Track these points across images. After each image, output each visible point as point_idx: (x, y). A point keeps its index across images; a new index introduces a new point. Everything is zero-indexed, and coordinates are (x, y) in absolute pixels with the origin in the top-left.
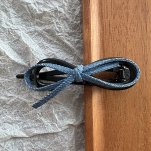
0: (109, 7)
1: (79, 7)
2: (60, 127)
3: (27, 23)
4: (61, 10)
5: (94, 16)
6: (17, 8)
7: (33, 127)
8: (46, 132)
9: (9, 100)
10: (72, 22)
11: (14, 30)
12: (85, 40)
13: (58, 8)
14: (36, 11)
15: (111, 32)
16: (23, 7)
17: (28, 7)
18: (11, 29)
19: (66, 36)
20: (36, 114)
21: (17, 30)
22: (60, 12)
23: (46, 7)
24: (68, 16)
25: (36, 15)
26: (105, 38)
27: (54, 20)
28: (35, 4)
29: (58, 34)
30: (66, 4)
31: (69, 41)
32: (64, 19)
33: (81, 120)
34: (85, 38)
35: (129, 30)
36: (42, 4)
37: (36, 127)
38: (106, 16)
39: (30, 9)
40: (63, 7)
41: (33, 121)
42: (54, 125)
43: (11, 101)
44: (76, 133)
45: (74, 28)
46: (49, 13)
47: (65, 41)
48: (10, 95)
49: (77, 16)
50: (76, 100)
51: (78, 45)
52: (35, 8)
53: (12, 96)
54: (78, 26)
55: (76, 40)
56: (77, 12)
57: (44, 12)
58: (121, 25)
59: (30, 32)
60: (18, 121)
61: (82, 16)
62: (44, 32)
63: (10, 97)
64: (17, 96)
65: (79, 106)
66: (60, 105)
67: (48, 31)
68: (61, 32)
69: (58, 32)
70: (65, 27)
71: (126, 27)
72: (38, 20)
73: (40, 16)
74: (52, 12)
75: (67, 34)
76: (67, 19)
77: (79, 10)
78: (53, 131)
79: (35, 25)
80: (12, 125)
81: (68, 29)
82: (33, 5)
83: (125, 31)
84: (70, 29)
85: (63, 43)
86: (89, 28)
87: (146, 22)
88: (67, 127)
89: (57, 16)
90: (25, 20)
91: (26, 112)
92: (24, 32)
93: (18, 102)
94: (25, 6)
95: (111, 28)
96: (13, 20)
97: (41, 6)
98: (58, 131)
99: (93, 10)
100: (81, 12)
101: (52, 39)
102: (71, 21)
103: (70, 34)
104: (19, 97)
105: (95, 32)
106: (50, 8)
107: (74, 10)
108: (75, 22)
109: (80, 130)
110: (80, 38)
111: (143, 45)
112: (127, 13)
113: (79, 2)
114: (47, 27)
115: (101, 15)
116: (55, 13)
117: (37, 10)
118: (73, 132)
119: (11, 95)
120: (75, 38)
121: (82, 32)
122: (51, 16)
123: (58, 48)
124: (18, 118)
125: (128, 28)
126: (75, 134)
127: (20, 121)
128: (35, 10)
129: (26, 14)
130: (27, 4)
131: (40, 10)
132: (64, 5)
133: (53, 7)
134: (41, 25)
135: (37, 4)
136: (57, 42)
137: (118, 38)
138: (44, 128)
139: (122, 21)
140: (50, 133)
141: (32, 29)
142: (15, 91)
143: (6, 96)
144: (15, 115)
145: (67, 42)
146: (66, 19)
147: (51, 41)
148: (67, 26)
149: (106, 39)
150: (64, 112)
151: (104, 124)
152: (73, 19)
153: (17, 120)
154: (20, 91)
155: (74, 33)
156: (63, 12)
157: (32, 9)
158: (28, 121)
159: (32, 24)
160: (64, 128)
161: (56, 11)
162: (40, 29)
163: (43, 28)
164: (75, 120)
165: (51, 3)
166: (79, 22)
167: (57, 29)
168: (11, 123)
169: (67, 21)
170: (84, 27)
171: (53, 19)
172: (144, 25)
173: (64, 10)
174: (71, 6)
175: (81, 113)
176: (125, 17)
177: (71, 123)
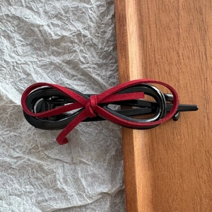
0: (153, 26)
1: (110, 28)
2: (90, 198)
3: (39, 52)
4: (86, 33)
5: (132, 39)
6: (24, 32)
7: (51, 199)
8: (70, 206)
9: (16, 163)
10: (101, 49)
11: (21, 64)
12: (122, 73)
13: (81, 30)
14: (51, 36)
15: (158, 61)
16: (33, 31)
17: (40, 31)
18: (17, 63)
19: (94, 68)
21: (24, 64)
22: (85, 36)
23: (65, 30)
24: (95, 41)
25: (50, 42)
26: (148, 70)
27: (76, 48)
28: (49, 26)
29: (82, 67)
30: (92, 24)
31: (98, 75)
32: (91, 45)
33: (119, 186)
34: (121, 70)
35: (181, 57)
36: (59, 26)
37: (55, 199)
38: (149, 39)
39: (43, 33)
40: (88, 28)
41: (51, 190)
42: (80, 194)
43: (19, 163)
44: (113, 205)
45: (105, 57)
46: (70, 38)
47: (93, 75)
48: (17, 155)
49: (108, 41)
50: (111, 158)
51: (111, 80)
52: (50, 31)
53: (19, 157)
54: (110, 54)
55: (109, 73)
56: (108, 35)
57: (63, 37)
58: (171, 50)
60: (29, 192)
61: (115, 40)
62: (64, 64)
63: (17, 158)
64: (27, 157)
65: (115, 166)
66: (88, 166)
67: (68, 63)
68: (87, 63)
69: (83, 63)
70: (93, 56)
71: (178, 53)
72: (54, 48)
73: (56, 43)
74: (74, 36)
75: (96, 66)
76: (95, 44)
77: (111, 32)
78: (80, 204)
79: (50, 55)
80: (21, 197)
81: (97, 59)
82: (46, 28)
83: (176, 58)
84: (99, 58)
85: (91, 77)
86: (126, 57)
87: (205, 45)
88: (100, 196)
89: (80, 41)
90: (36, 49)
91: (40, 179)
92: (35, 66)
93: (28, 165)
94: (36, 29)
95: (157, 55)
96: (20, 49)
97: (58, 29)
98: (86, 203)
99: (131, 31)
100: (114, 35)
101: (74, 73)
102: (100, 47)
103: (100, 66)
104: (30, 158)
105: (135, 62)
106: (70, 30)
107: (105, 32)
108: (106, 49)
109: (117, 201)
110: (113, 70)
111: (202, 78)
112: (178, 34)
113: (110, 21)
114: (67, 57)
115: (142, 38)
116: (78, 38)
117: (53, 35)
118: (108, 203)
119: (19, 155)
120: (106, 70)
121: (116, 63)
122: (72, 42)
123: (83, 86)
124: (29, 188)
125: (181, 55)
126: (111, 206)
127: (32, 192)
128: (50, 34)
129: (38, 40)
130: (38, 26)
131: (56, 35)
132: (90, 26)
133: (74, 29)
134: (58, 54)
135: (51, 26)
136: (82, 77)
137: (167, 69)
138: (68, 200)
139: (171, 45)
140: (75, 207)
141: (47, 60)
142: (24, 149)
143: (11, 157)
144: (25, 184)
145: (96, 77)
146: (93, 45)
147: (73, 76)
148: (95, 55)
149: (151, 71)
150: (94, 176)
151: (153, 191)
152: (102, 44)
153: (28, 190)
154: (30, 149)
155: (105, 64)
156: (89, 36)
157: (46, 33)
158: (43, 190)
159: (46, 53)
160: (95, 198)
161: (79, 35)
162: (57, 60)
163: (62, 58)
164: (110, 186)
165: (72, 24)
166: (111, 48)
167: (82, 59)
168: (19, 196)
169: (95, 48)
170: (120, 55)
171: (75, 45)
172: (202, 48)
173: (91, 33)
174: (99, 27)
175: (119, 176)
176: (176, 39)
177: (106, 190)
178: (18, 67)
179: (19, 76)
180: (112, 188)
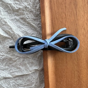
0: (55, 3)
1: (38, 5)
2: (30, 71)
3: (10, 15)
4: (29, 6)
5: (47, 9)
6: (4, 7)
7: (15, 71)
8: (23, 74)
9: (2, 57)
10: (35, 13)
11: (3, 18)
12: (42, 22)
13: (27, 5)
14: (15, 8)
15: (57, 17)
16: (8, 6)
17: (11, 6)
18: (1, 18)
19: (32, 21)
20: (17, 64)
21: (4, 18)
22: (28, 8)
23: (20, 5)
24: (32, 10)
25: (15, 10)
27: (25, 13)
28: (14, 4)
29: (27, 20)
30: (31, 3)
31: (34, 23)
32: (31, 12)
33: (42, 67)
35: (67, 16)
36: (18, 4)
37: (17, 72)
38: (54, 8)
39: (12, 7)
41: (16, 68)
42: (27, 70)
43: (3, 57)
44: (40, 74)
45: (37, 16)
46: (22, 9)
47: (32, 24)
49: (38, 10)
50: (39, 56)
51: (39, 25)
52: (14, 6)
53: (3, 55)
54: (39, 15)
55: (38, 23)
56: (38, 7)
57: (20, 8)
58: (63, 13)
59: (12, 19)
60: (7, 69)
61: (40, 9)
62: (20, 19)
63: (2, 55)
64: (6, 55)
65: (41, 59)
66: (30, 59)
67: (22, 19)
68: (29, 19)
69: (28, 19)
70: (32, 16)
71: (65, 14)
72: (16, 13)
73: (17, 11)
74: (24, 8)
75: (33, 20)
76: (32, 11)
77: (39, 6)
78: (26, 73)
79: (14, 16)
80: (4, 71)
81: (33, 17)
82: (13, 5)
83: (65, 16)
84: (34, 16)
85: (31, 24)
86: (44, 16)
87: (76, 11)
88: (34, 71)
89: (26, 10)
90: (9, 13)
91: (11, 64)
92: (8, 19)
93: (6, 58)
94: (9, 5)
95: (57, 15)
96: (2, 13)
97: (18, 5)
98: (29, 73)
99: (46, 5)
102: (34, 12)
103: (35, 20)
104: (7, 55)
105: (48, 17)
106: (22, 6)
107: (36, 6)
108: (37, 13)
109: (42, 73)
110: (40, 22)
111: (75, 24)
112: (66, 7)
113: (38, 2)
114: (21, 16)
115: (51, 8)
116: (26, 9)
117: (16, 7)
118: (38, 74)
119: (3, 54)
120: (37, 21)
121: (41, 18)
122: (23, 10)
123: (28, 28)
124: (7, 67)
125: (66, 15)
126: (39, 75)
127: (8, 69)
128: (14, 7)
129: (10, 10)
130: (10, 4)
131: (17, 7)
133: (24, 5)
134: (18, 15)
135: (15, 4)
136: (27, 24)
137: (61, 21)
138: (22, 72)
139: (63, 11)
140: (25, 75)
141: (13, 18)
142: (5, 52)
144: (5, 65)
145: (33, 24)
147: (24, 24)
148: (32, 15)
149: (55, 21)
150: (32, 63)
151: (55, 69)
152: (35, 11)
153: (7, 68)
154: (7, 52)
155: (37, 19)
156: (30, 8)
157: (13, 7)
158: (12, 68)
160: (33, 72)
161: (26, 7)
162: (18, 18)
163: (19, 17)
164: (39, 67)
165: (23, 3)
166: (39, 13)
167: (27, 17)
169: (32, 13)
170: (42, 15)
173: (30, 7)
174: (34, 4)
175: (42, 63)
177: (37, 69)
178: (2, 20)
179: (2, 23)
180: (39, 68)
